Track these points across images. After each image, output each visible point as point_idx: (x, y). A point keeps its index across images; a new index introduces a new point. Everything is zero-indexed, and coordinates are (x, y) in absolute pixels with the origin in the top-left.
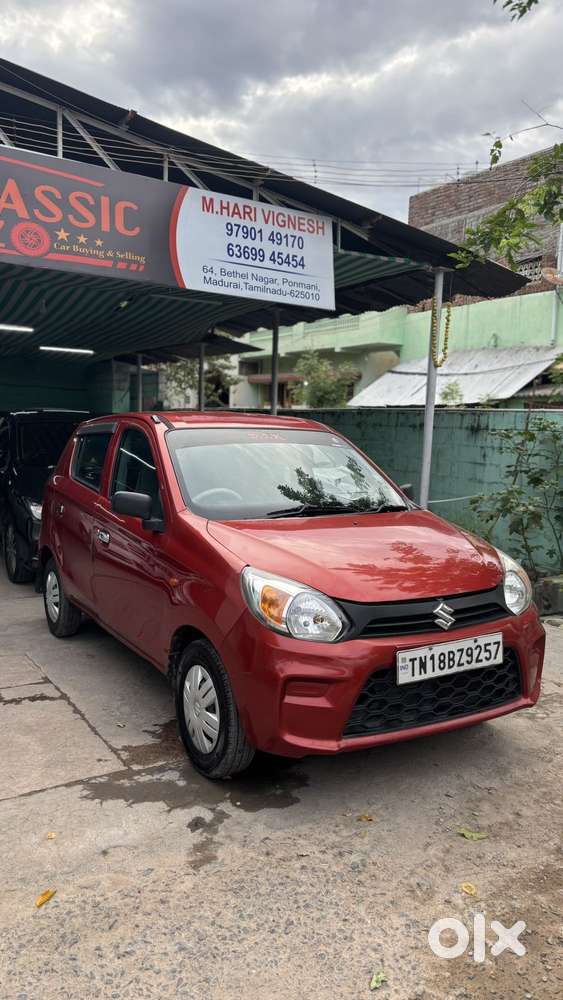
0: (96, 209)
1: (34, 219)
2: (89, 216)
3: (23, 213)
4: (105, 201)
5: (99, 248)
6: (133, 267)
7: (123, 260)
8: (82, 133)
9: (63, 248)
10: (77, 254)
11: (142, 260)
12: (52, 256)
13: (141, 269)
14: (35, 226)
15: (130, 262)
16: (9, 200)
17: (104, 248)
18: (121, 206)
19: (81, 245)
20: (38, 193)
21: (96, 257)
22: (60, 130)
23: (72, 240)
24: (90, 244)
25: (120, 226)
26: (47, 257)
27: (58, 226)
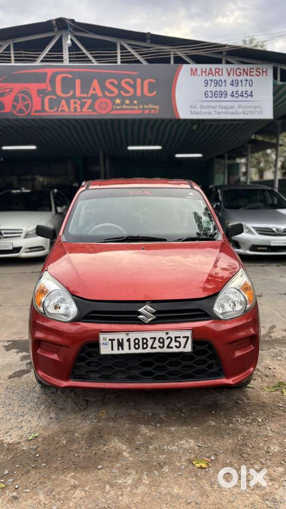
0: (134, 86)
1: (105, 96)
2: (131, 90)
3: (100, 94)
4: (139, 80)
5: (135, 105)
6: (153, 112)
7: (146, 109)
8: (130, 49)
9: (118, 107)
10: (125, 109)
11: (157, 107)
12: (113, 112)
13: (157, 112)
14: (105, 100)
15: (151, 109)
16: (94, 89)
17: (138, 104)
18: (146, 82)
19: (127, 105)
20: (107, 84)
21: (134, 109)
22: (119, 51)
23: (123, 103)
24: (131, 103)
25: (146, 93)
26: (111, 113)
27: (115, 98)
